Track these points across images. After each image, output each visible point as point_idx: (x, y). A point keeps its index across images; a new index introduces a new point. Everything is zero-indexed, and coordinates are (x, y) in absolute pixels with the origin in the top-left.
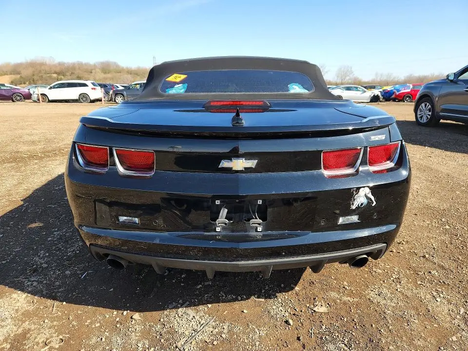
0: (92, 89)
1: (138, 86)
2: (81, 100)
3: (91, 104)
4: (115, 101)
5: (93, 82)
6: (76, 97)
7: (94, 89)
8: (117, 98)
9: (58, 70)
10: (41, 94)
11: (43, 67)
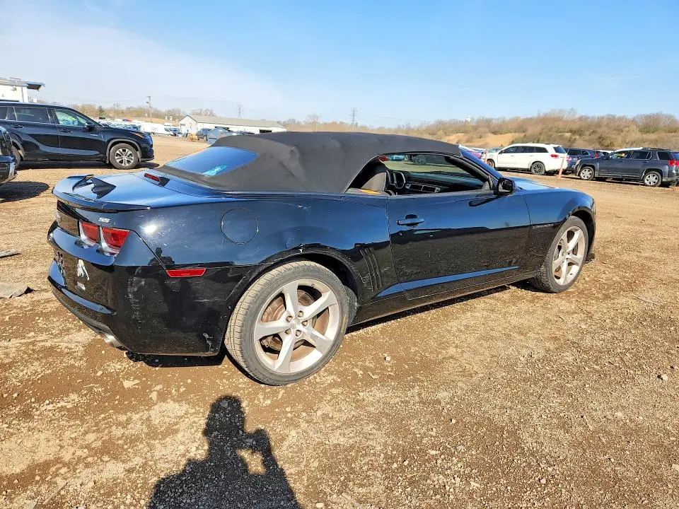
0: (552, 156)
1: (623, 155)
2: (533, 171)
3: (545, 176)
4: (579, 175)
5: (556, 146)
6: (526, 166)
7: (556, 156)
8: (583, 171)
9: (575, 127)
10: (488, 160)
11: (556, 124)
